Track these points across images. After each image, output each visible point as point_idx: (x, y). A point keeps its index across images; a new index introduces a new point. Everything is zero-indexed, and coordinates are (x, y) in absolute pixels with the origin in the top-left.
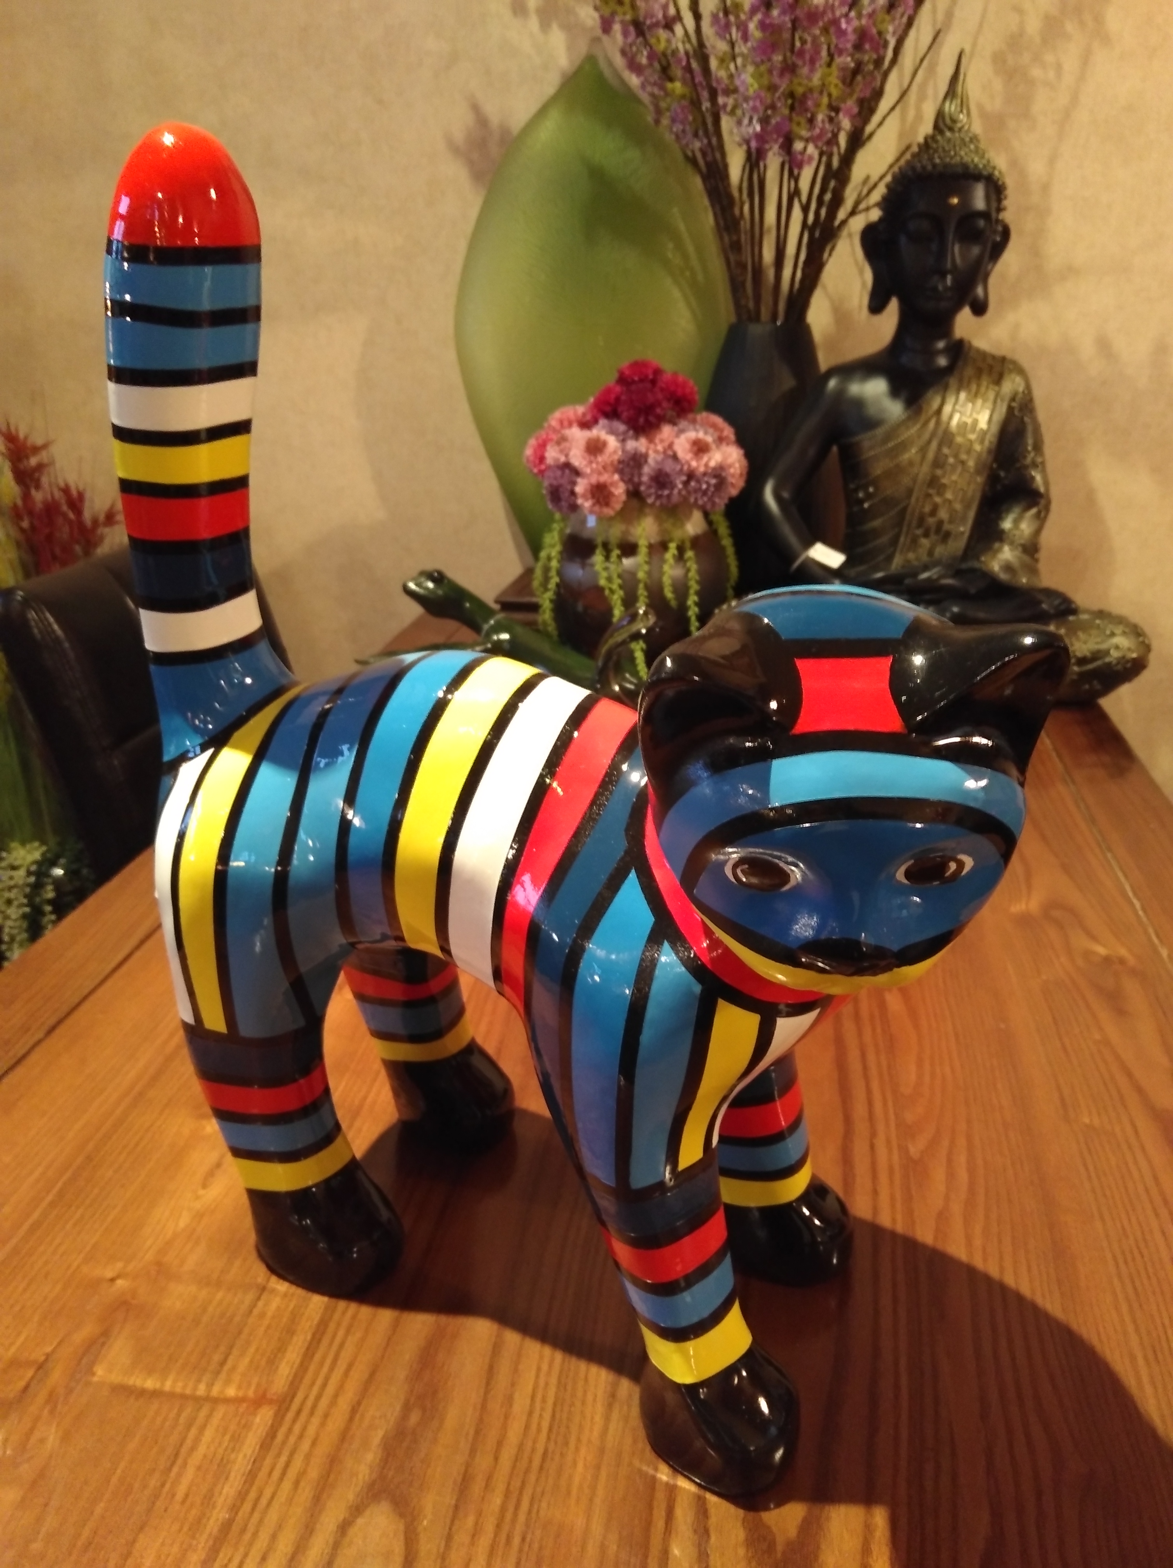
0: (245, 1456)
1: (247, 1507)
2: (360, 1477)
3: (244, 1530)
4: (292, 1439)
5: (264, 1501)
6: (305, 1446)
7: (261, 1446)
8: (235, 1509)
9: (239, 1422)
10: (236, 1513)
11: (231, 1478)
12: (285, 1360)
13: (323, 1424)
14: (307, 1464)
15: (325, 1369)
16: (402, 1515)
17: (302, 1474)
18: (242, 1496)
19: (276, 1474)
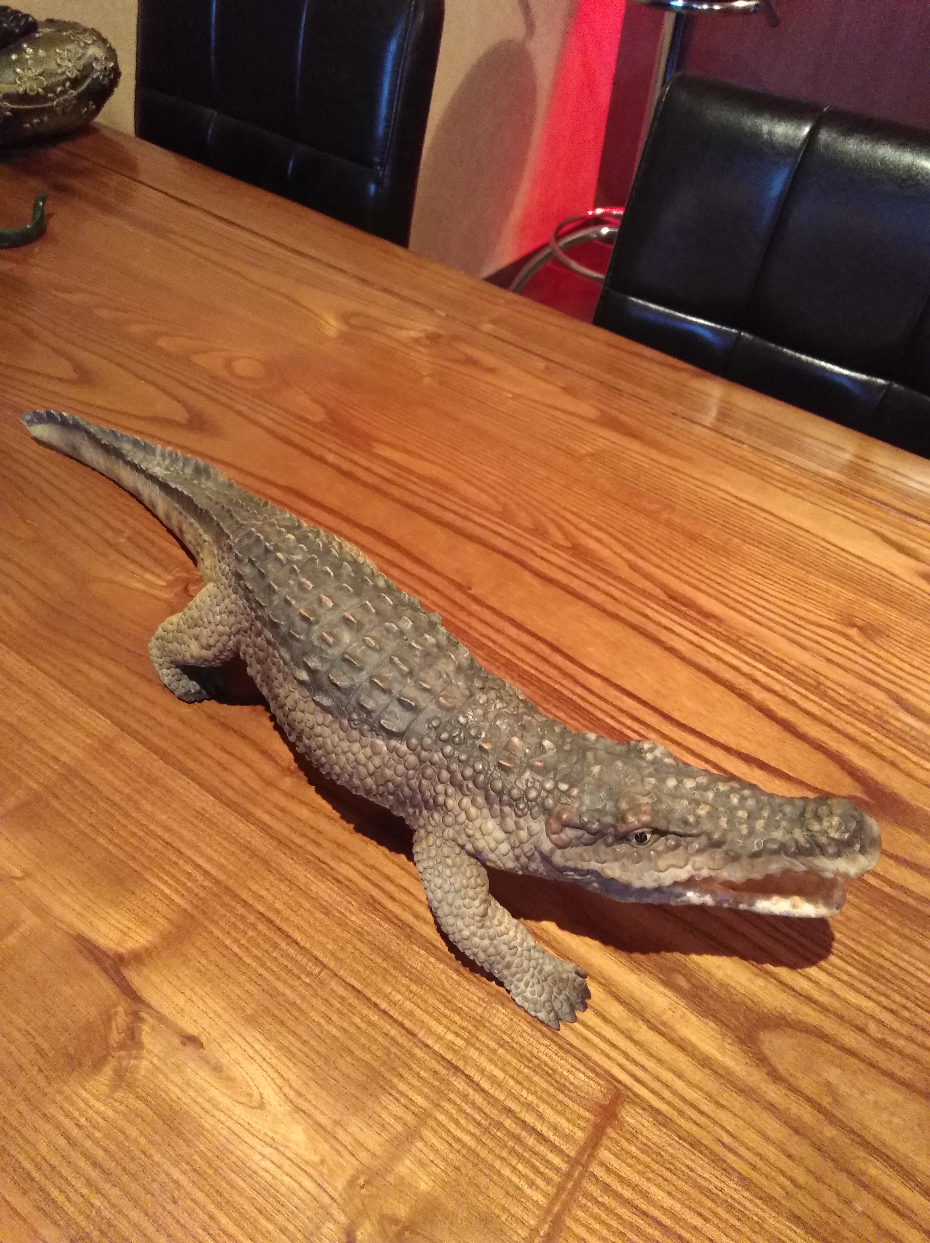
0: (670, 1145)
1: (731, 1158)
2: (727, 1046)
3: (754, 1167)
4: (666, 1094)
5: (727, 1139)
6: (679, 1085)
7: (665, 1126)
8: (728, 1170)
9: (627, 1140)
10: (734, 1169)
11: (693, 1166)
12: (565, 1073)
13: (660, 1061)
14: (700, 1088)
15: (596, 1040)
16: (777, 1026)
17: (709, 1096)
18: (716, 1160)
19: (702, 1120)
